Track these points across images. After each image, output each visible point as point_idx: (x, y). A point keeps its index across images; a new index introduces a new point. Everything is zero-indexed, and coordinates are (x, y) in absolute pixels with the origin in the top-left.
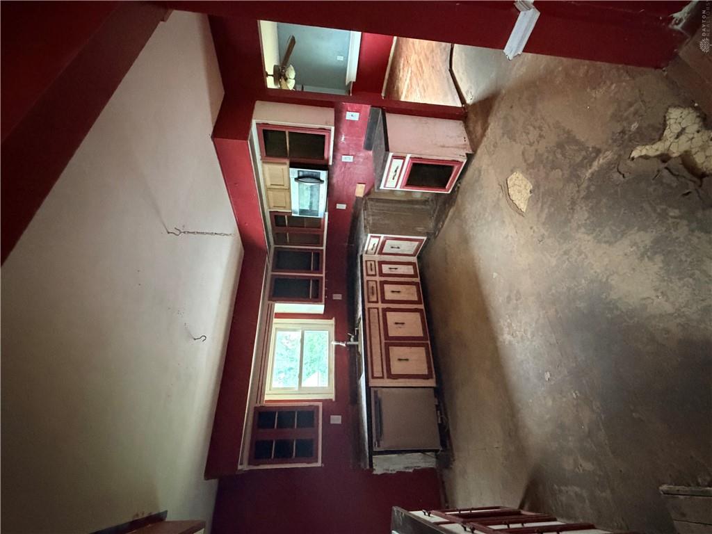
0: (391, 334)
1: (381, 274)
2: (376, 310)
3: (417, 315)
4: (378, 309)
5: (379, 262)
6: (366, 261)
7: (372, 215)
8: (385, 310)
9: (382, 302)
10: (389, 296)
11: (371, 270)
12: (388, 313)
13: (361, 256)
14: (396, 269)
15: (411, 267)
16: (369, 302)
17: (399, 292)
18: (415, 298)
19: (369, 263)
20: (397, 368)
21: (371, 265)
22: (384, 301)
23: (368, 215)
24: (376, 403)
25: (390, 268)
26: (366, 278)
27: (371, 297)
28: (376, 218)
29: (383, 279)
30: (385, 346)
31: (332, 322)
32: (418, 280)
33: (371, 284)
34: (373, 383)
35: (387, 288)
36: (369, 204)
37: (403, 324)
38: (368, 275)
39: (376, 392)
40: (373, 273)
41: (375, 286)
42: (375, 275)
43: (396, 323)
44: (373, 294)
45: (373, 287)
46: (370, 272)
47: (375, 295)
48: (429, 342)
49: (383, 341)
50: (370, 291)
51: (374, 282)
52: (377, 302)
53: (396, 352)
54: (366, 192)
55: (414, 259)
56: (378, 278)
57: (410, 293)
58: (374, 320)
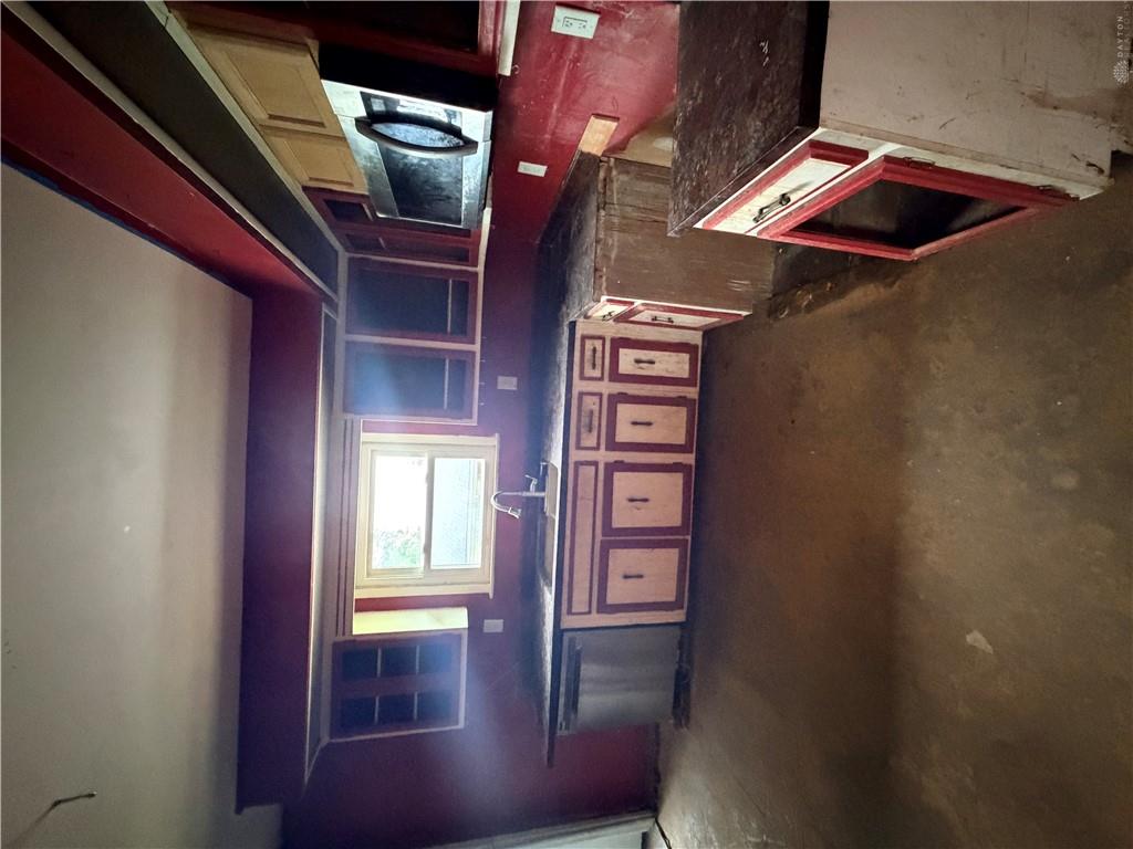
0: (617, 523)
1: (616, 376)
2: (593, 468)
3: (677, 479)
4: (595, 464)
5: (613, 340)
6: (584, 338)
7: (621, 231)
8: (613, 468)
9: (608, 448)
10: (625, 433)
11: (594, 366)
12: (617, 475)
13: (573, 325)
14: (652, 362)
15: (686, 357)
16: (579, 447)
17: (649, 424)
18: (680, 439)
19: (589, 345)
20: (618, 591)
21: (594, 350)
22: (613, 445)
23: (609, 227)
24: (570, 658)
25: (638, 361)
26: (579, 386)
27: (584, 436)
28: (630, 239)
29: (618, 388)
30: (602, 547)
31: (494, 441)
32: (692, 392)
33: (591, 403)
34: (568, 622)
35: (625, 412)
36: (615, 185)
37: (646, 500)
38: (582, 377)
39: (572, 640)
40: (597, 373)
41: (596, 408)
42: (601, 379)
43: (632, 500)
44: (590, 430)
45: (592, 412)
46: (589, 372)
47: (595, 433)
48: (689, 538)
49: (599, 537)
50: (585, 420)
51: (596, 399)
52: (597, 448)
53: (622, 559)
54: (614, 142)
55: (696, 338)
56: (608, 387)
57: (670, 425)
58: (586, 490)
